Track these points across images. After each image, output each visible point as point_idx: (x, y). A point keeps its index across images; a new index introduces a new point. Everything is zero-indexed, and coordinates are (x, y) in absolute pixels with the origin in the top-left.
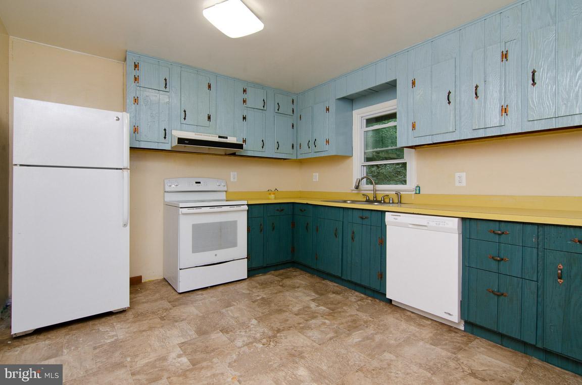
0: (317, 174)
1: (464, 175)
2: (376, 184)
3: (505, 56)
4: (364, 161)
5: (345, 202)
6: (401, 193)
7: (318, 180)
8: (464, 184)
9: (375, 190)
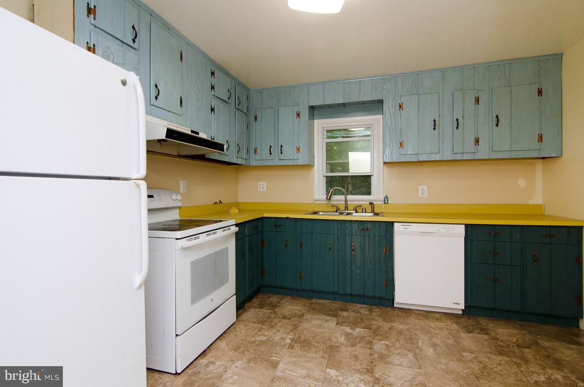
0: (265, 183)
1: (425, 188)
2: (347, 194)
3: (477, 101)
4: (327, 172)
5: (315, 213)
6: (374, 203)
7: (265, 190)
8: (426, 195)
9: (346, 201)
